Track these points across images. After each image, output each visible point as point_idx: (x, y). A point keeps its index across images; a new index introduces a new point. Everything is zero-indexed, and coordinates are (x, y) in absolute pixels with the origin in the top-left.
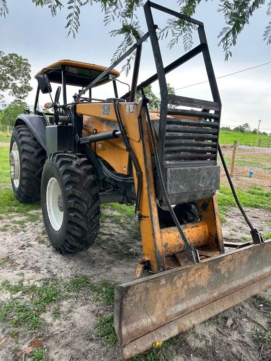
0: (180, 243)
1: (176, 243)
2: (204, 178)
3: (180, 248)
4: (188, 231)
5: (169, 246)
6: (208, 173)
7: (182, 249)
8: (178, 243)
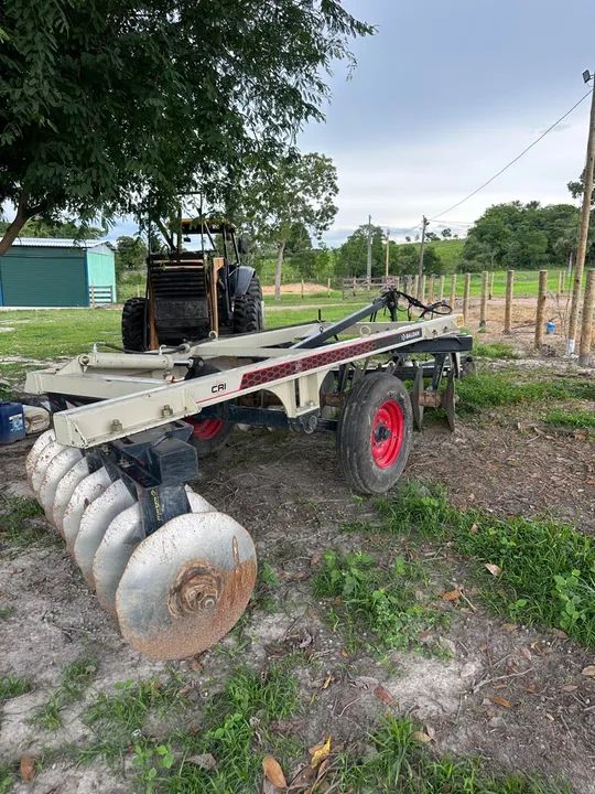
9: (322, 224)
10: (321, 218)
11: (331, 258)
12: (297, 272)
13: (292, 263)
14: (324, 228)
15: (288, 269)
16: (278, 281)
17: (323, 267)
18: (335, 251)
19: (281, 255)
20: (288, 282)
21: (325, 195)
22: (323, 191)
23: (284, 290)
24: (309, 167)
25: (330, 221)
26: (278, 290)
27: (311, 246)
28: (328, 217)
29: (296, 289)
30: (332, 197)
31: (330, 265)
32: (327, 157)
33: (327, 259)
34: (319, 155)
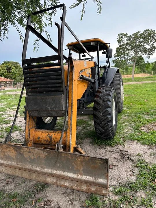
0: (47, 140)
1: (45, 139)
2: (50, 103)
3: (46, 142)
4: (55, 135)
5: (40, 139)
6: (53, 100)
7: (47, 143)
8: (46, 139)
9: (150, 53)
10: (150, 51)
11: (151, 65)
12: (140, 70)
13: (138, 68)
14: (151, 54)
15: (137, 69)
16: (133, 73)
17: (148, 68)
18: (152, 63)
19: (135, 65)
20: (137, 73)
21: (151, 43)
22: (151, 42)
23: (135, 76)
24: (146, 34)
25: (153, 52)
26: (133, 76)
27: (144, 62)
28: (153, 50)
29: (140, 75)
30: (154, 44)
31: (151, 67)
32: (152, 30)
33: (150, 66)
34: (150, 30)
